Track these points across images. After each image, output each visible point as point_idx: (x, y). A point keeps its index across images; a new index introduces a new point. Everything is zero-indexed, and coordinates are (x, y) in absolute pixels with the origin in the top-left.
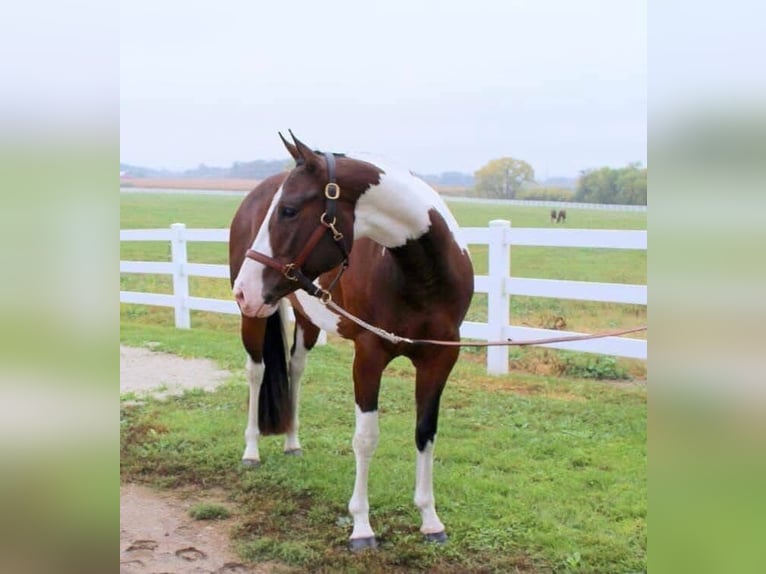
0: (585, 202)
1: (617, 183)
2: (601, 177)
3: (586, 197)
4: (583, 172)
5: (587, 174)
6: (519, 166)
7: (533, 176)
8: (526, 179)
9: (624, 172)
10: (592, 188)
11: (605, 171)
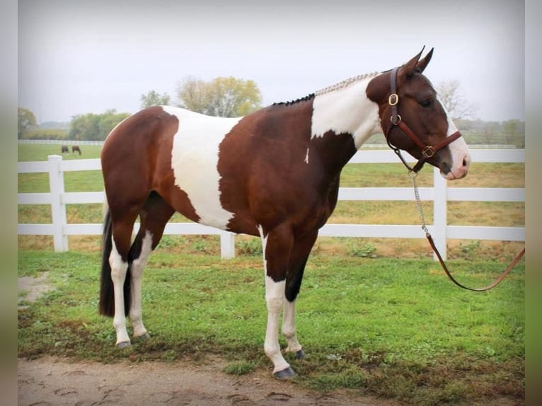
0: (76, 140)
1: (99, 124)
2: (87, 120)
3: (77, 136)
4: (74, 117)
5: (77, 118)
6: (24, 113)
7: (35, 122)
8: (29, 123)
9: (105, 116)
10: (81, 129)
11: (90, 116)
